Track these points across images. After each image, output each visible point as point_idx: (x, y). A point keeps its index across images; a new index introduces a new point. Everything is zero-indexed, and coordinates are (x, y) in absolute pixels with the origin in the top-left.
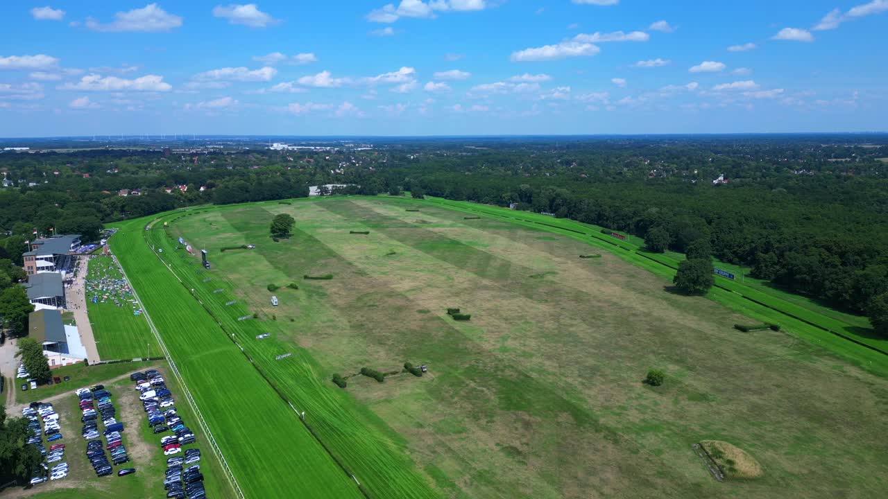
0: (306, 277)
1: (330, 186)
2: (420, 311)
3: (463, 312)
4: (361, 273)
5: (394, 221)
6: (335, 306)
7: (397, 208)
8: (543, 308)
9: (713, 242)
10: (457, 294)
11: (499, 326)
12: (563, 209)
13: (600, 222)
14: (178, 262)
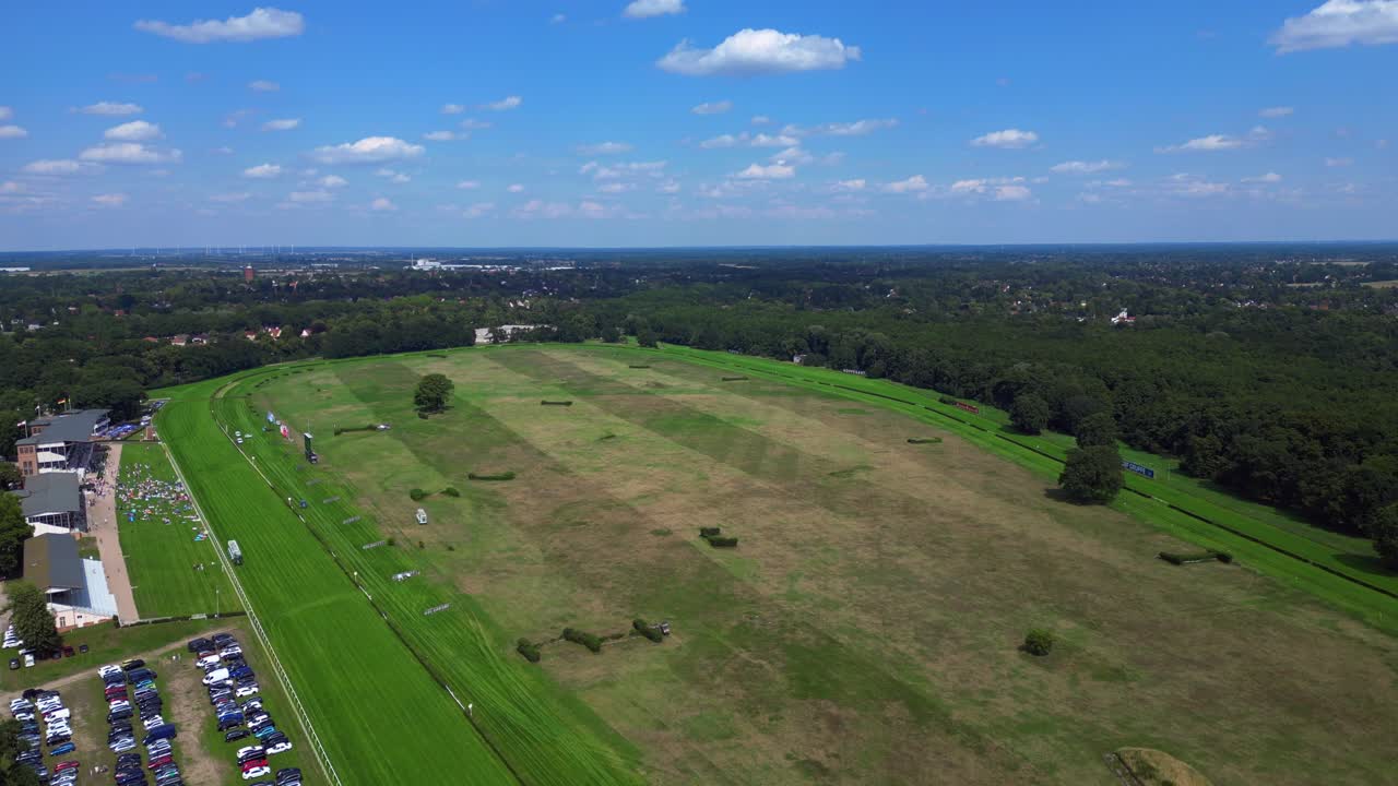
0: (472, 477)
1: (508, 329)
2: (657, 533)
3: (726, 534)
4: (561, 469)
5: (610, 384)
6: (519, 524)
7: (615, 363)
8: (854, 526)
10: (715, 504)
11: (782, 557)
12: (879, 365)
13: (937, 385)
14: (264, 452)
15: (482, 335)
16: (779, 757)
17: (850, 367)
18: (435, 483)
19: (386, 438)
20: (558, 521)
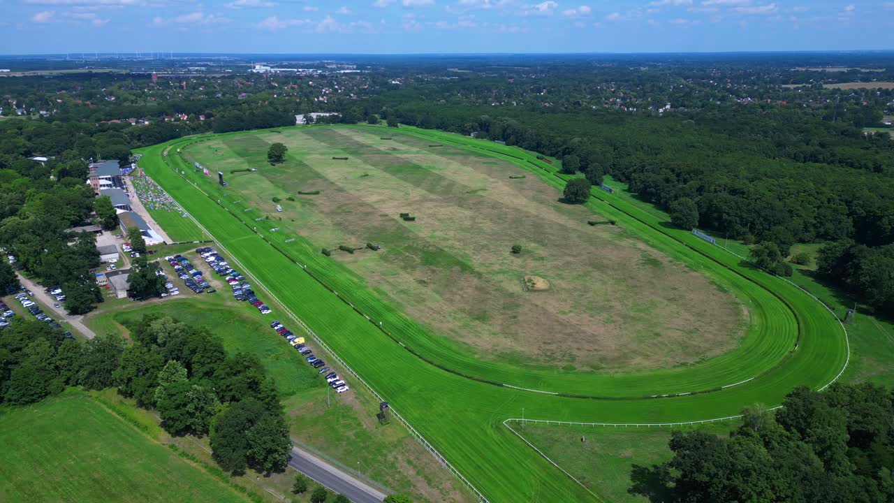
0: (300, 193)
2: (381, 216)
3: (410, 216)
4: (341, 190)
5: (369, 148)
6: (322, 212)
7: (373, 136)
8: (468, 213)
9: (614, 165)
10: (410, 204)
11: (433, 224)
12: (512, 138)
14: (200, 182)
15: (300, 119)
16: (411, 279)
17: (498, 140)
18: (283, 195)
19: (256, 176)
20: (340, 211)
